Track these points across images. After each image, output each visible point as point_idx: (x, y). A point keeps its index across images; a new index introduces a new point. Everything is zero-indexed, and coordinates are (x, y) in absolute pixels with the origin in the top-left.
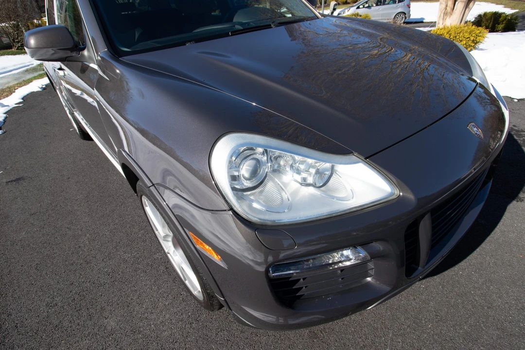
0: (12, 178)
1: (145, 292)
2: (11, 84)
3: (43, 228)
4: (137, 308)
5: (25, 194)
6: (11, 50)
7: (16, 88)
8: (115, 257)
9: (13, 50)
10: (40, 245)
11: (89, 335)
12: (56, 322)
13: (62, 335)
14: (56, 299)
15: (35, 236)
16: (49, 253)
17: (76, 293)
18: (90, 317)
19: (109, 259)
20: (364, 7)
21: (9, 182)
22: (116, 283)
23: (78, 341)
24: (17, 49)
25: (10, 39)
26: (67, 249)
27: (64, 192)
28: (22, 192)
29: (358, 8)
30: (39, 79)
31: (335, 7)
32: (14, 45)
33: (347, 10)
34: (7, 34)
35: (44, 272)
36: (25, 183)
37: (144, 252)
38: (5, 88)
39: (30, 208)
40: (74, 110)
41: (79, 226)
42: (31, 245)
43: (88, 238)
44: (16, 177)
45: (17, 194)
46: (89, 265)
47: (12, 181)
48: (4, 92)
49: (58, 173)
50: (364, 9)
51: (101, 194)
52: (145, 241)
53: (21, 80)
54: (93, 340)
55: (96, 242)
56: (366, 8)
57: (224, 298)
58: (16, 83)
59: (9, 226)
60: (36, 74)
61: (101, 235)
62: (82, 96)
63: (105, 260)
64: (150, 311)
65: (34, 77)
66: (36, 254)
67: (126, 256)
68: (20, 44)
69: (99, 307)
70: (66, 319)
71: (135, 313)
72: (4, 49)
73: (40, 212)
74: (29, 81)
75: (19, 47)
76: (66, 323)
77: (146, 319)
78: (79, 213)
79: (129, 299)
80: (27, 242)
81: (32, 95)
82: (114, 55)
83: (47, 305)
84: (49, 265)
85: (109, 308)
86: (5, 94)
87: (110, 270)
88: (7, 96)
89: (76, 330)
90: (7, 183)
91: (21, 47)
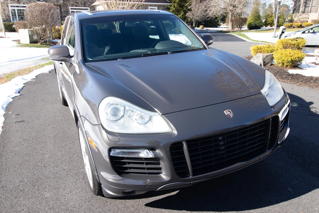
0: (19, 120)
1: (68, 185)
2: (31, 66)
3: (28, 147)
4: (62, 190)
5: (24, 129)
6: (37, 44)
7: (34, 69)
8: (59, 167)
9: (38, 44)
10: (24, 155)
11: (35, 197)
12: (22, 189)
13: (23, 194)
14: (25, 179)
15: (23, 150)
16: (28, 159)
17: (35, 179)
18: (39, 190)
19: (56, 167)
20: (309, 32)
21: (17, 122)
22: (56, 178)
23: (29, 198)
24: (41, 44)
25: (38, 37)
26: (37, 159)
27: (44, 132)
28: (22, 128)
29: (304, 32)
30: (49, 65)
31: (284, 31)
32: (39, 41)
33: (293, 34)
34: (37, 34)
35: (23, 167)
36: (25, 124)
37: (75, 167)
38: (27, 68)
39: (24, 136)
40: (62, 86)
41: (46, 150)
42: (20, 154)
43: (49, 156)
44: (21, 120)
45: (19, 129)
46: (45, 168)
47: (18, 122)
48: (26, 71)
49: (44, 121)
50: (309, 34)
51: (63, 136)
52: (77, 162)
53: (38, 65)
54: (36, 199)
55: (52, 159)
56: (311, 33)
57: (97, 173)
58: (34, 66)
59: (11, 143)
60: (48, 62)
61: (56, 155)
62: (68, 80)
63: (54, 167)
64: (68, 193)
65: (46, 64)
66: (21, 158)
67: (65, 168)
68: (43, 41)
69: (44, 187)
70: (27, 188)
71: (60, 192)
72: (33, 43)
73: (29, 139)
74: (43, 66)
75: (42, 42)
76: (26, 190)
77: (65, 196)
78: (48, 143)
79: (60, 186)
80: (18, 152)
81: (43, 75)
82: (84, 62)
83: (20, 181)
84: (26, 165)
85: (49, 188)
86: (26, 72)
87: (55, 172)
88: (27, 74)
89: (30, 193)
90: (16, 122)
91: (43, 43)
